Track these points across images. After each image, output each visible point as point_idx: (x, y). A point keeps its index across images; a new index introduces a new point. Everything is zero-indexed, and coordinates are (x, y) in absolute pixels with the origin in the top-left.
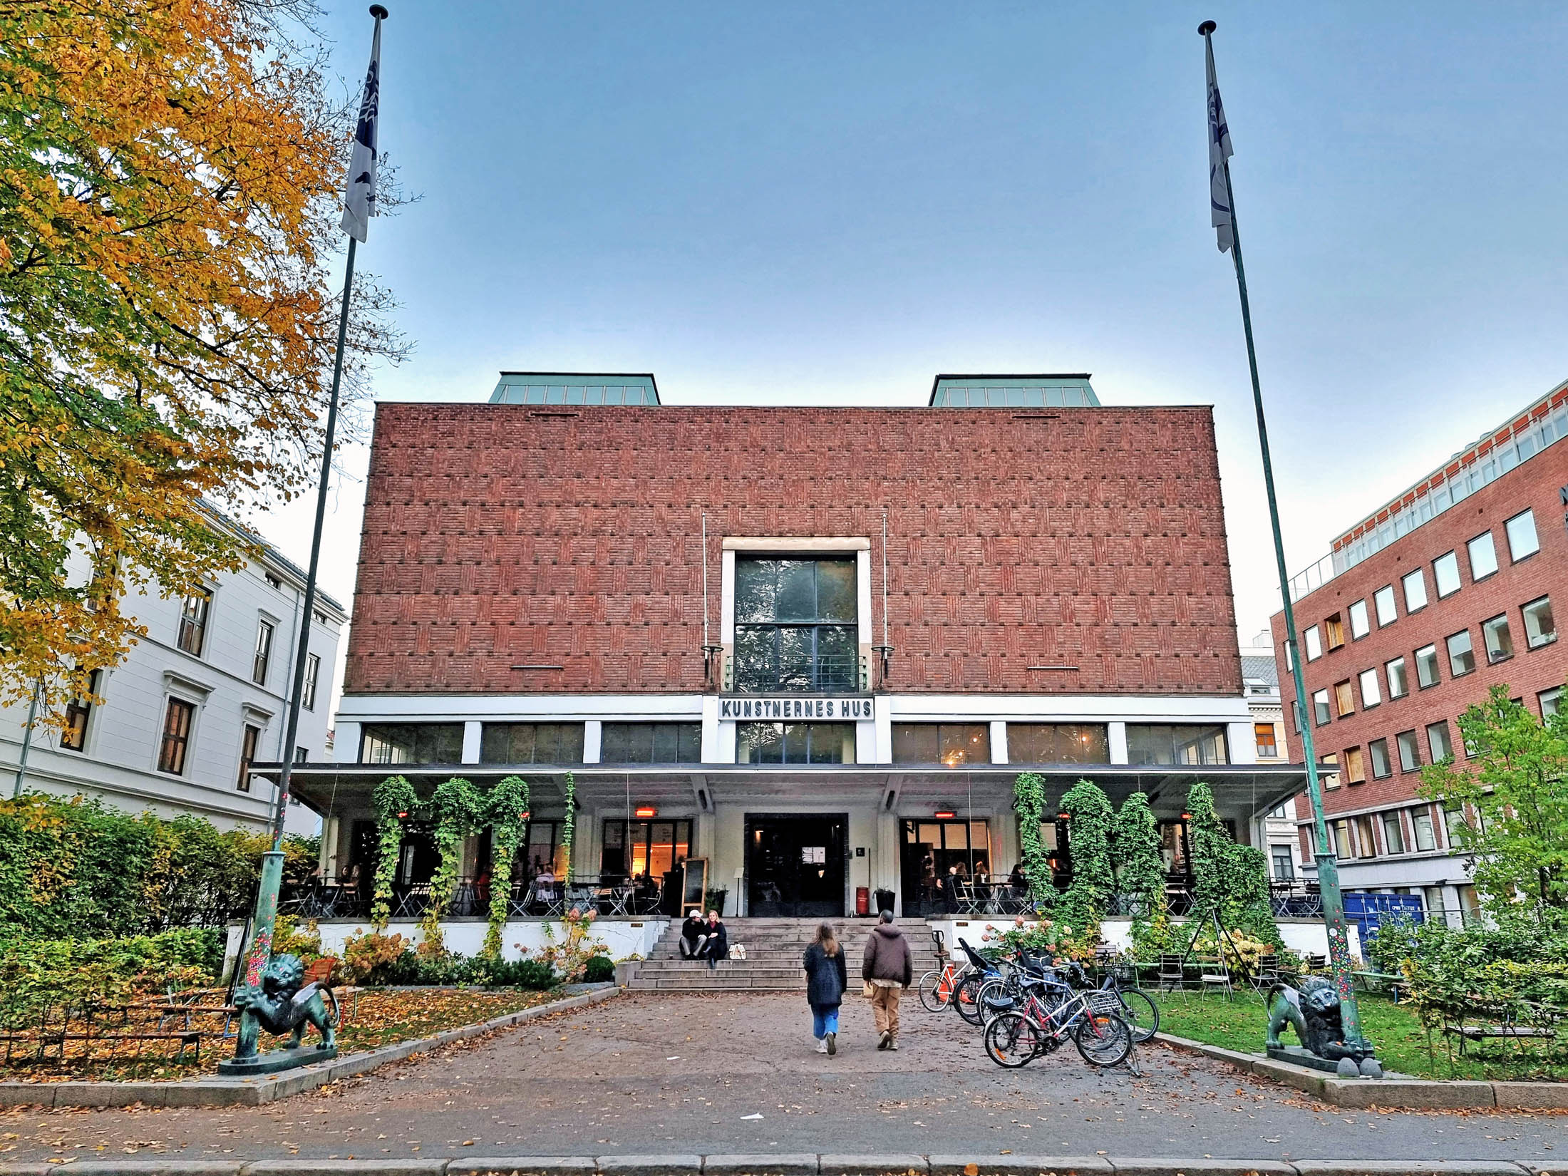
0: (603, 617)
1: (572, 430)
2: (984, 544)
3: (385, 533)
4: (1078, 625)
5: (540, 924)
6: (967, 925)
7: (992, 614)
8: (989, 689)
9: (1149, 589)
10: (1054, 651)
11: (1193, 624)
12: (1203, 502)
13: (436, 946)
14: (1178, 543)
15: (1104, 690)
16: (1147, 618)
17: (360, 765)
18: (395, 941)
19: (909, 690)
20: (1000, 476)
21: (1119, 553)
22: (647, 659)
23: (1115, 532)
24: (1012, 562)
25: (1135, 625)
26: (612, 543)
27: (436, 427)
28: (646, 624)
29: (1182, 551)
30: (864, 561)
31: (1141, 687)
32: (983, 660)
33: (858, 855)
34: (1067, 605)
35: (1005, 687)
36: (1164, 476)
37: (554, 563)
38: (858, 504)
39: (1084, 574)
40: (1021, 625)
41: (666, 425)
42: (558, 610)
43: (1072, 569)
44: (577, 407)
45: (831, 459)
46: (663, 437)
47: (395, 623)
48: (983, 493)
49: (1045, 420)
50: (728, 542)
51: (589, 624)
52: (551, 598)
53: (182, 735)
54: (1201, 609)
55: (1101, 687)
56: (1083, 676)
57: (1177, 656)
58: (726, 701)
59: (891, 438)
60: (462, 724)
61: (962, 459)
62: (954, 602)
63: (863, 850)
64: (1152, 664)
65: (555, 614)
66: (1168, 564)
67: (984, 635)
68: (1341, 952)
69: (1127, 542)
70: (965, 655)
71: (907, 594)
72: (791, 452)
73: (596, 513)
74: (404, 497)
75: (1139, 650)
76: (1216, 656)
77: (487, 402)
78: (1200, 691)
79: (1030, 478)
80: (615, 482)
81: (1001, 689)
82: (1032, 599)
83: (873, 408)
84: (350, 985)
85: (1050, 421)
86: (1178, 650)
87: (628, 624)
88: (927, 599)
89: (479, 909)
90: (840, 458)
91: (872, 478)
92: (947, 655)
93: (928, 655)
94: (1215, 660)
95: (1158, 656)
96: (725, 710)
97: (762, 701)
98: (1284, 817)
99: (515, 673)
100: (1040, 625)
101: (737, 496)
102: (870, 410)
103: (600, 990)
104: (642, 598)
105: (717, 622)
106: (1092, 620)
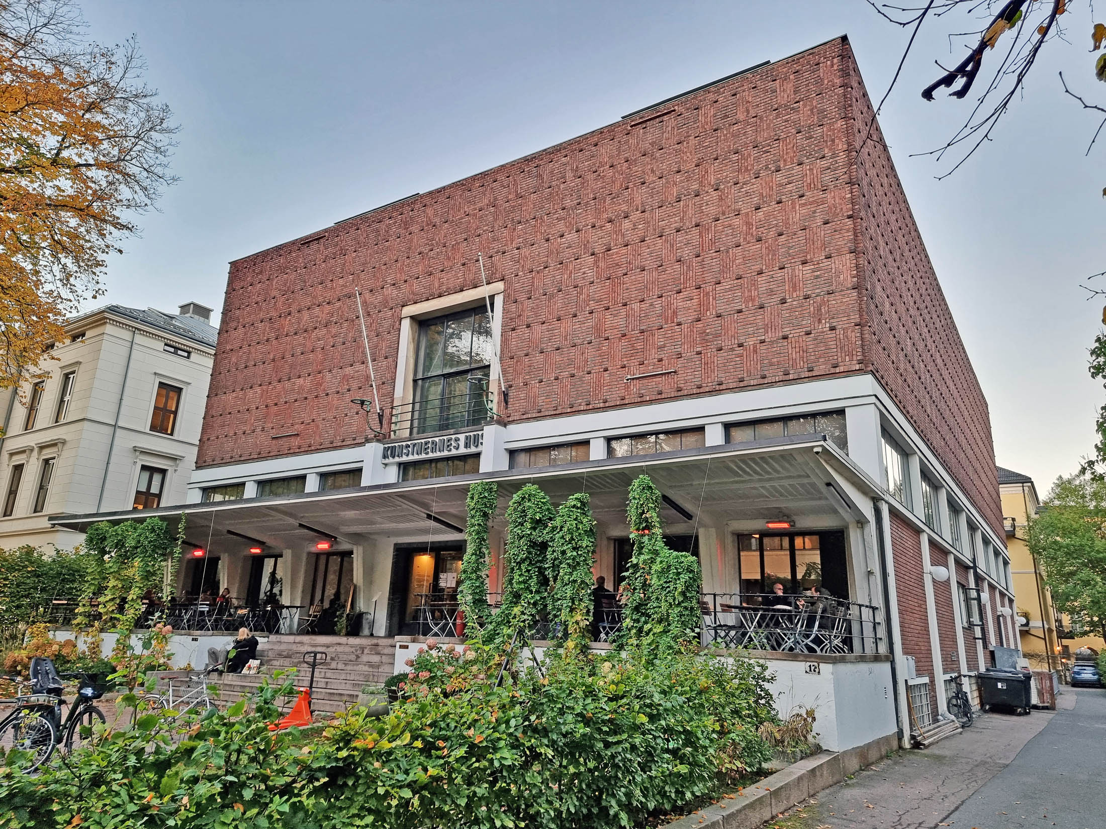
0: (324, 390)
1: (322, 248)
2: (596, 262)
3: (224, 352)
4: (679, 324)
7: (598, 330)
8: (591, 407)
9: (757, 268)
10: (654, 355)
11: (807, 297)
14: (794, 207)
15: (702, 390)
16: (753, 300)
20: (615, 191)
21: (727, 235)
22: (347, 419)
23: (724, 214)
24: (620, 273)
25: (740, 311)
26: (335, 330)
27: (254, 270)
29: (798, 214)
30: (499, 301)
31: (742, 380)
32: (587, 377)
34: (670, 304)
35: (605, 402)
36: (783, 135)
37: (302, 353)
38: (498, 252)
39: (688, 267)
40: (624, 335)
41: (374, 226)
42: (301, 389)
43: (677, 266)
44: (325, 230)
45: (481, 217)
46: (372, 236)
47: (221, 415)
48: (598, 212)
49: (661, 119)
50: (405, 310)
51: (316, 397)
52: (298, 380)
54: (817, 277)
55: (699, 387)
56: (680, 380)
57: (785, 338)
58: (386, 446)
62: (567, 325)
64: (755, 351)
66: (780, 235)
67: (590, 352)
69: (737, 221)
70: (573, 376)
71: (528, 326)
72: (452, 222)
73: (328, 308)
75: (742, 339)
76: (833, 329)
78: (810, 374)
79: (643, 183)
80: (341, 281)
81: (602, 405)
82: (636, 306)
85: (665, 118)
86: (786, 331)
87: (338, 392)
90: (487, 215)
91: (509, 226)
92: (557, 379)
93: (541, 381)
94: (832, 335)
95: (763, 342)
96: (385, 454)
97: (410, 443)
99: (274, 441)
100: (642, 332)
101: (415, 271)
104: (349, 370)
105: (392, 380)
106: (694, 315)
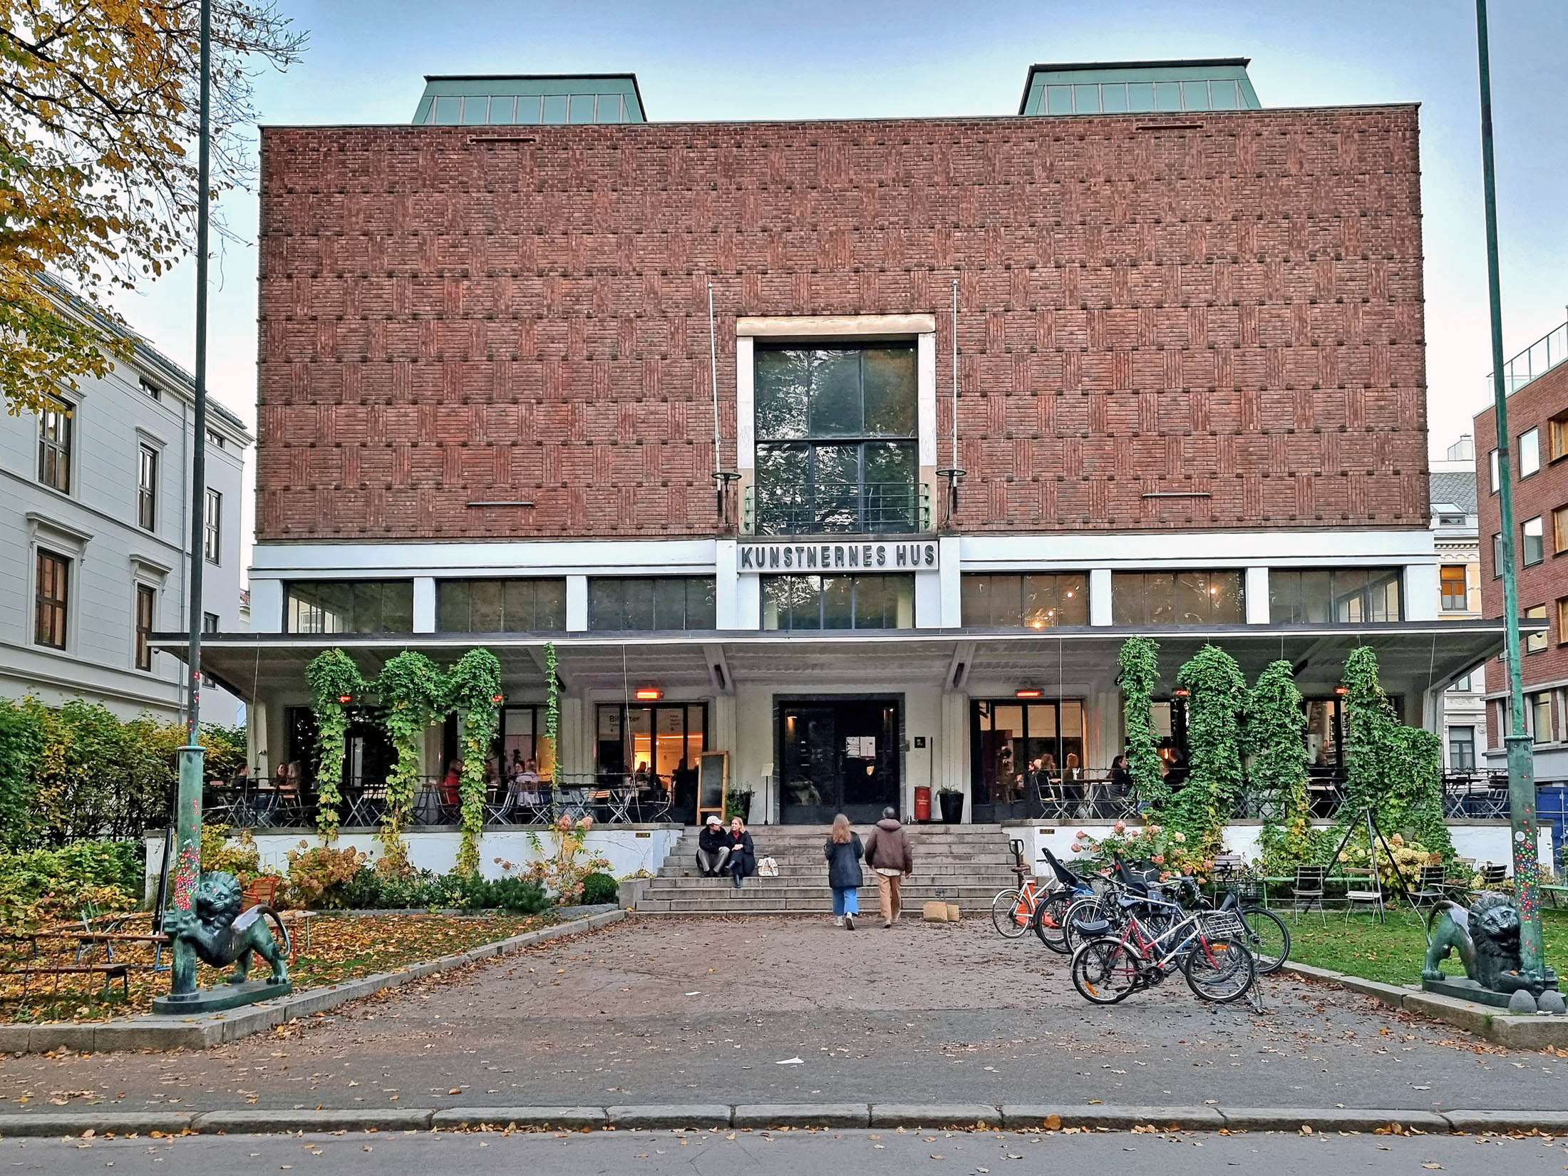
0: (581, 435)
1: (528, 162)
2: (1089, 321)
3: (289, 319)
4: (1213, 434)
5: (524, 834)
6: (1053, 832)
7: (1098, 420)
8: (1091, 526)
9: (1313, 380)
10: (1179, 471)
11: (1369, 430)
12: (1395, 251)
13: (399, 862)
14: (1356, 313)
15: (1243, 524)
16: (1307, 420)
17: (285, 635)
18: (349, 855)
19: (985, 530)
20: (1115, 221)
21: (1275, 328)
22: (642, 492)
23: (1271, 298)
24: (1128, 346)
25: (1291, 432)
26: (589, 329)
27: (343, 162)
28: (639, 443)
29: (1361, 324)
30: (927, 347)
31: (1292, 518)
32: (1083, 485)
33: (916, 746)
34: (1200, 405)
35: (1111, 522)
36: (1344, 213)
37: (515, 359)
38: (920, 265)
39: (1225, 359)
40: (1136, 435)
41: (654, 152)
42: (523, 424)
43: (1208, 354)
44: (533, 128)
45: (882, 198)
46: (652, 170)
47: (313, 445)
48: (1092, 245)
49: (1182, 132)
50: (744, 325)
51: (564, 444)
52: (513, 408)
53: (59, 597)
54: (1381, 408)
55: (1240, 520)
56: (1215, 506)
57: (1344, 474)
58: (747, 547)
59: (965, 165)
60: (409, 581)
61: (1063, 194)
62: (1047, 405)
63: (923, 740)
64: (1309, 485)
65: (519, 431)
66: (1341, 344)
67: (1086, 451)
68: (1528, 861)
69: (1287, 313)
70: (1060, 479)
71: (984, 395)
72: (827, 190)
73: (565, 285)
74: (310, 266)
75: (1294, 468)
76: (1397, 473)
77: (409, 122)
78: (1371, 522)
79: (1158, 222)
80: (588, 240)
81: (1107, 526)
82: (1153, 398)
83: (941, 120)
84: (299, 908)
85: (1188, 133)
86: (1346, 466)
87: (615, 443)
88: (1011, 401)
89: (449, 816)
90: (894, 198)
91: (938, 227)
92: (1035, 480)
93: (1010, 480)
94: (1395, 480)
95: (1318, 475)
96: (745, 559)
97: (793, 546)
98: (1469, 690)
99: (473, 512)
100: (1162, 435)
101: (755, 258)
102: (937, 123)
103: (602, 913)
104: (632, 407)
105: (731, 439)
106: (1232, 426)
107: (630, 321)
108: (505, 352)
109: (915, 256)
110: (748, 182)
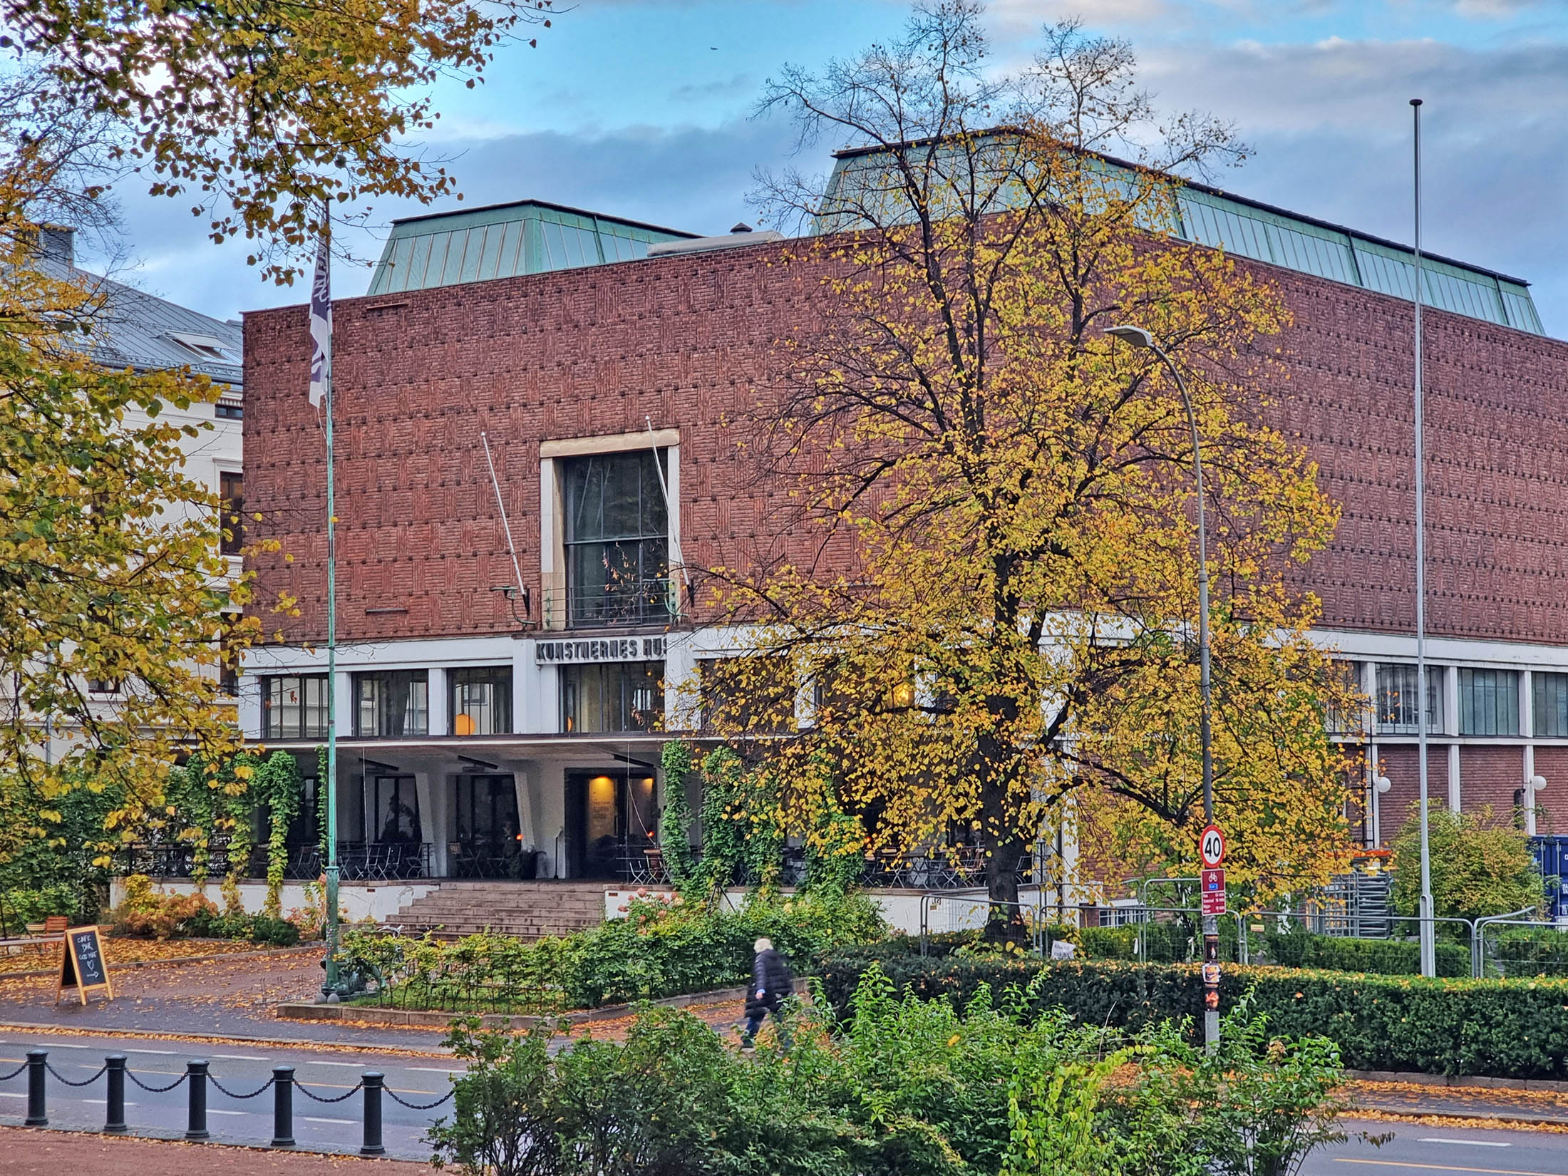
0: (437, 549)
1: (403, 323)
7: (799, 518)
19: (714, 621)
22: (476, 596)
26: (441, 461)
28: (475, 555)
30: (674, 457)
37: (395, 490)
42: (401, 543)
45: (642, 328)
50: (545, 447)
51: (426, 558)
52: (394, 530)
59: (701, 294)
62: (761, 506)
71: (714, 500)
80: (442, 385)
87: (459, 556)
88: (734, 503)
91: (681, 350)
96: (541, 653)
97: (572, 641)
99: (370, 617)
107: (468, 451)
108: (388, 483)
109: (666, 377)
110: (548, 324)
